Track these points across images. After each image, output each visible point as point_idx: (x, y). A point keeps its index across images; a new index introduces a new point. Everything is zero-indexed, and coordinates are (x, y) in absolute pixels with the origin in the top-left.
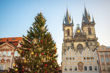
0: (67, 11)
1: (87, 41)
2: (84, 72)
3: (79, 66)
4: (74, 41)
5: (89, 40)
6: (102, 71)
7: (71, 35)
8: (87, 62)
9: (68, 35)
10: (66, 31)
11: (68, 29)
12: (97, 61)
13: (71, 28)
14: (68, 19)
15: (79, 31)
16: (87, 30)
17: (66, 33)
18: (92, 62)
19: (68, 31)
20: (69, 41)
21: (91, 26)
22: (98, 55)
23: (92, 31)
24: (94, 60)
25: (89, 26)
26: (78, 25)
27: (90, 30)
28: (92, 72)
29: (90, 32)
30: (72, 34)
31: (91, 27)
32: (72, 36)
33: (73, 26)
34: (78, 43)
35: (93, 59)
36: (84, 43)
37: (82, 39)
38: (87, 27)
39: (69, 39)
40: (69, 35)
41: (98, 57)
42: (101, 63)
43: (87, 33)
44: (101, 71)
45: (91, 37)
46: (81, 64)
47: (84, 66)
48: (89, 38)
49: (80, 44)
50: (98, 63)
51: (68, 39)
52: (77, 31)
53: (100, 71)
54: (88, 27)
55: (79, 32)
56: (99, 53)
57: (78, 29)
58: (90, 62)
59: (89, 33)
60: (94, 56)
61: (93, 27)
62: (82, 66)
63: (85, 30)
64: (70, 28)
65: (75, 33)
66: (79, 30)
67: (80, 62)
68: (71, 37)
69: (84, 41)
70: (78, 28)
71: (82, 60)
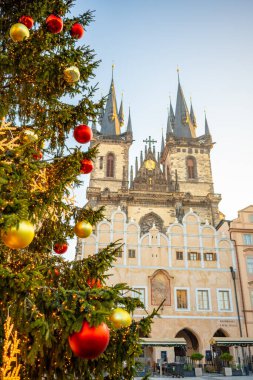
0: (112, 85)
1: (179, 205)
2: (174, 313)
3: (152, 285)
4: (130, 200)
5: (188, 201)
6: (248, 314)
7: (119, 175)
8: (190, 273)
9: (108, 175)
10: (102, 158)
11: (111, 155)
12: (231, 268)
13: (122, 149)
14: (115, 115)
15: (150, 165)
16: (183, 163)
17: (101, 168)
18: (209, 273)
19: (108, 161)
20: (109, 197)
21: (196, 152)
22: (236, 246)
23: (199, 168)
24: (218, 264)
25: (190, 152)
26: (150, 141)
27: (195, 164)
28: (208, 314)
29: (192, 173)
30: (125, 174)
31: (197, 156)
32: (124, 182)
33: (131, 142)
34: (145, 210)
35: (215, 259)
36: (168, 210)
37: (161, 196)
38: (181, 153)
39: (111, 190)
40: (112, 176)
41: (233, 252)
42: (245, 280)
43: (183, 175)
44: (244, 311)
45: (197, 191)
46: (161, 278)
47: (176, 288)
48: (188, 194)
49: (152, 215)
50: (234, 279)
51: (107, 189)
52: (142, 164)
53: (241, 313)
54: (187, 154)
55: (153, 166)
56: (239, 237)
57: (150, 155)
58: (201, 272)
59: (190, 177)
60: (216, 245)
61: (206, 156)
62: (168, 290)
63: (175, 162)
64: (117, 149)
65: (137, 172)
66: (153, 163)
67: (161, 271)
68: (120, 184)
69: (170, 202)
70: (150, 152)
71: (170, 263)
